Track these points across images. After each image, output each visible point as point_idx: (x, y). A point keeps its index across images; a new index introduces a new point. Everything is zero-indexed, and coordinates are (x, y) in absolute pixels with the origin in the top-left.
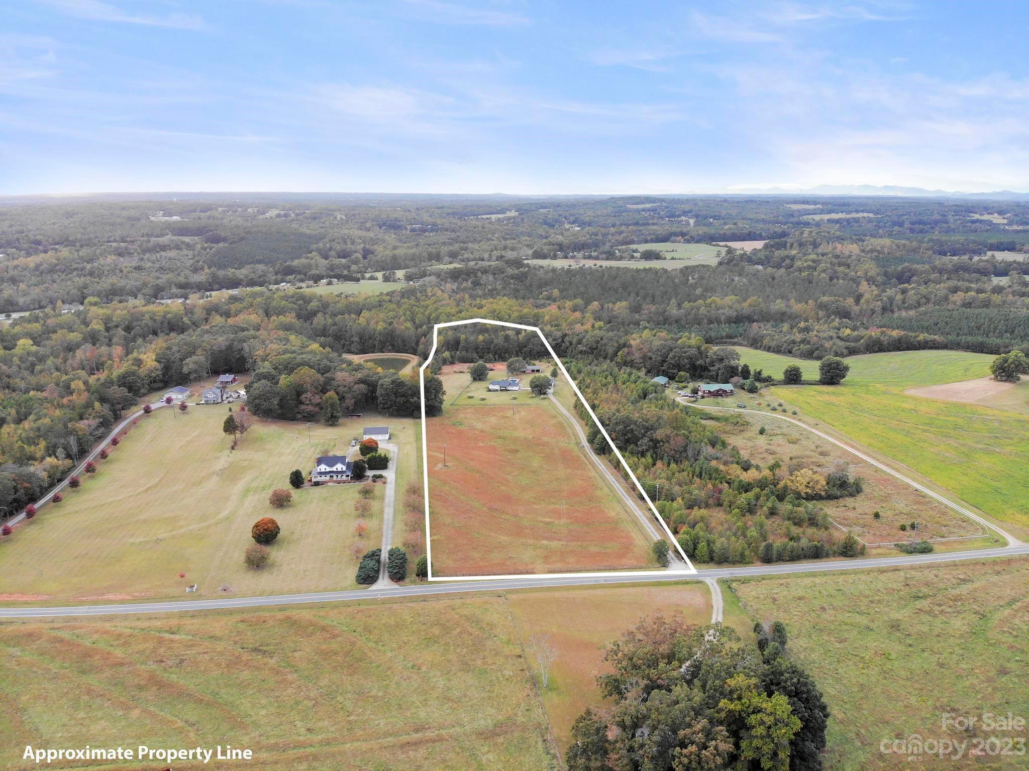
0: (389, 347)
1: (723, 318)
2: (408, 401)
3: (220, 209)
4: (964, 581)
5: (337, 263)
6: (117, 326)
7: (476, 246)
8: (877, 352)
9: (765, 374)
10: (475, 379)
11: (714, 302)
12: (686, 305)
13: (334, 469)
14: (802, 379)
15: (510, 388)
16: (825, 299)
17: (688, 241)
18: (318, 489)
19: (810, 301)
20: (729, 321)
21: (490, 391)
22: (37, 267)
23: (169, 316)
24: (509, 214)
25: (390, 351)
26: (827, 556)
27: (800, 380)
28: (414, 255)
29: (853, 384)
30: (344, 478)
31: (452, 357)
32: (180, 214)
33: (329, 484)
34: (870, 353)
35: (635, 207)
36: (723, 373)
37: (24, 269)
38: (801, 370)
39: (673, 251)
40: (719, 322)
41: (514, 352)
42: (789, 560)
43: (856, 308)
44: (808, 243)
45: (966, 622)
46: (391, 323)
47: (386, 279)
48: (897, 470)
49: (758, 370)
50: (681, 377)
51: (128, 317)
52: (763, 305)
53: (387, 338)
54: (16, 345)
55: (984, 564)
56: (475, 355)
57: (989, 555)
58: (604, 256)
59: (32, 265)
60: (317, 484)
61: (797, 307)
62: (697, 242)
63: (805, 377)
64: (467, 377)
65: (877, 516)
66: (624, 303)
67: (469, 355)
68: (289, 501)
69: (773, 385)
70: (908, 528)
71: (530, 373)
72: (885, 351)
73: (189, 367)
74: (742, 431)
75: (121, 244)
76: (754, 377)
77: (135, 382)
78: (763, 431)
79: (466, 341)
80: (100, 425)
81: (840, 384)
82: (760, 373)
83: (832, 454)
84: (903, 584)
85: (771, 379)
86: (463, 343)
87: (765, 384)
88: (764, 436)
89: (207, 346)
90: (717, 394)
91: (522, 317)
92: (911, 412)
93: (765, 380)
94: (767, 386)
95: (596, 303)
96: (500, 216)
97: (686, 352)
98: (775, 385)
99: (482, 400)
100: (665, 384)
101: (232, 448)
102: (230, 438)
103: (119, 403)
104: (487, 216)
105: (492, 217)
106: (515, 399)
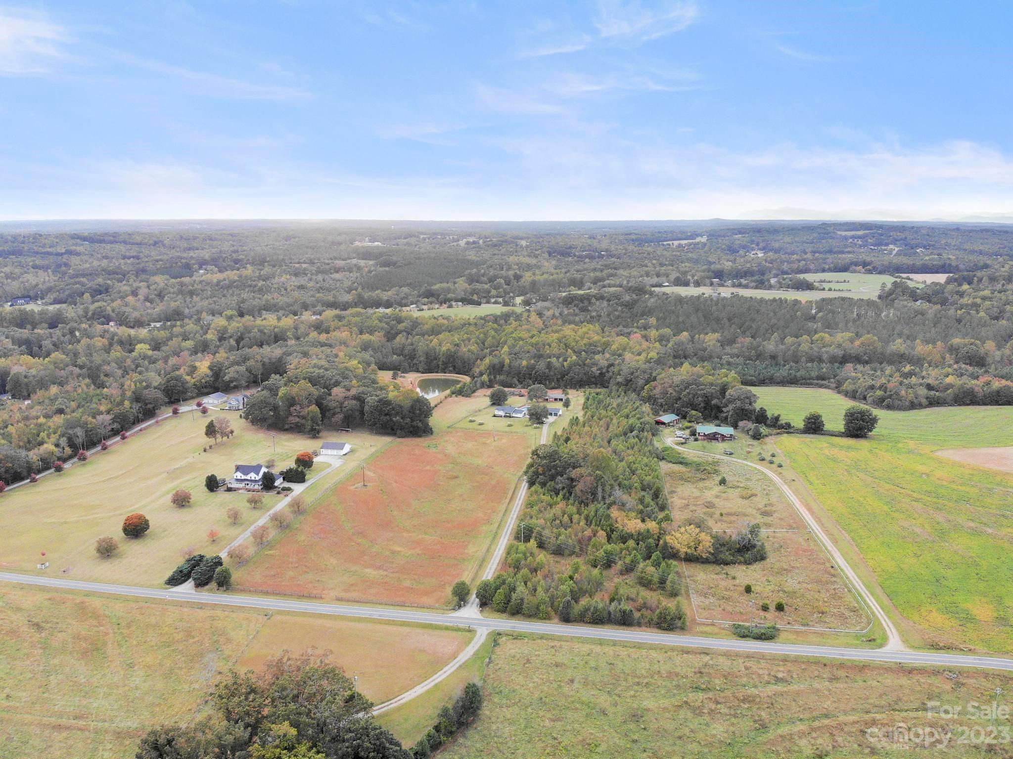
0: (451, 369)
1: (825, 356)
2: (391, 420)
3: (422, 236)
4: (778, 680)
5: (479, 287)
6: (231, 337)
7: (626, 273)
8: (968, 405)
9: (783, 421)
10: (493, 404)
11: (822, 339)
12: (789, 340)
13: (248, 477)
14: (825, 429)
15: (514, 415)
16: (956, 341)
17: (870, 272)
18: (228, 495)
19: (939, 343)
20: (833, 360)
21: (495, 416)
22: (219, 282)
23: (276, 330)
24: (698, 239)
25: (450, 372)
26: (639, 625)
27: (822, 430)
28: (554, 280)
29: (880, 438)
30: (257, 487)
31: (490, 381)
32: (384, 240)
33: (240, 491)
34: (960, 405)
35: (844, 233)
36: (732, 416)
37: (208, 284)
38: (823, 419)
39: (845, 281)
40: (820, 360)
41: (555, 380)
42: (589, 623)
43: (998, 353)
44: (1001, 278)
45: (732, 729)
46: (457, 345)
47: (506, 304)
48: (835, 542)
49: (776, 415)
50: (692, 416)
51: (241, 329)
52: (879, 345)
53: (449, 360)
54: (134, 348)
55: (825, 665)
56: (515, 380)
57: (843, 655)
58: (753, 284)
59: (215, 281)
60: (229, 490)
61: (921, 348)
62: (880, 273)
63: (828, 426)
64: (488, 401)
65: (748, 590)
66: (716, 336)
67: (509, 380)
68: (189, 502)
69: (788, 433)
70: (772, 607)
71: (552, 402)
72: (979, 405)
73: (230, 375)
74: (704, 479)
75: (304, 266)
76: (769, 422)
77: (175, 386)
78: (723, 482)
79: (510, 366)
80: (114, 420)
81: (866, 437)
82: (777, 419)
83: (775, 515)
84: (697, 670)
85: (788, 426)
86: (506, 368)
87: (779, 431)
88: (722, 487)
89: (258, 357)
90: (713, 437)
91: (590, 345)
92: (921, 477)
93: (781, 427)
94: (778, 434)
95: (685, 334)
96: (686, 242)
97: (703, 390)
98: (791, 433)
99: (481, 424)
100: (671, 422)
101: (205, 451)
102: (211, 441)
103: (150, 403)
104: (670, 243)
105: (676, 243)
106: (510, 426)
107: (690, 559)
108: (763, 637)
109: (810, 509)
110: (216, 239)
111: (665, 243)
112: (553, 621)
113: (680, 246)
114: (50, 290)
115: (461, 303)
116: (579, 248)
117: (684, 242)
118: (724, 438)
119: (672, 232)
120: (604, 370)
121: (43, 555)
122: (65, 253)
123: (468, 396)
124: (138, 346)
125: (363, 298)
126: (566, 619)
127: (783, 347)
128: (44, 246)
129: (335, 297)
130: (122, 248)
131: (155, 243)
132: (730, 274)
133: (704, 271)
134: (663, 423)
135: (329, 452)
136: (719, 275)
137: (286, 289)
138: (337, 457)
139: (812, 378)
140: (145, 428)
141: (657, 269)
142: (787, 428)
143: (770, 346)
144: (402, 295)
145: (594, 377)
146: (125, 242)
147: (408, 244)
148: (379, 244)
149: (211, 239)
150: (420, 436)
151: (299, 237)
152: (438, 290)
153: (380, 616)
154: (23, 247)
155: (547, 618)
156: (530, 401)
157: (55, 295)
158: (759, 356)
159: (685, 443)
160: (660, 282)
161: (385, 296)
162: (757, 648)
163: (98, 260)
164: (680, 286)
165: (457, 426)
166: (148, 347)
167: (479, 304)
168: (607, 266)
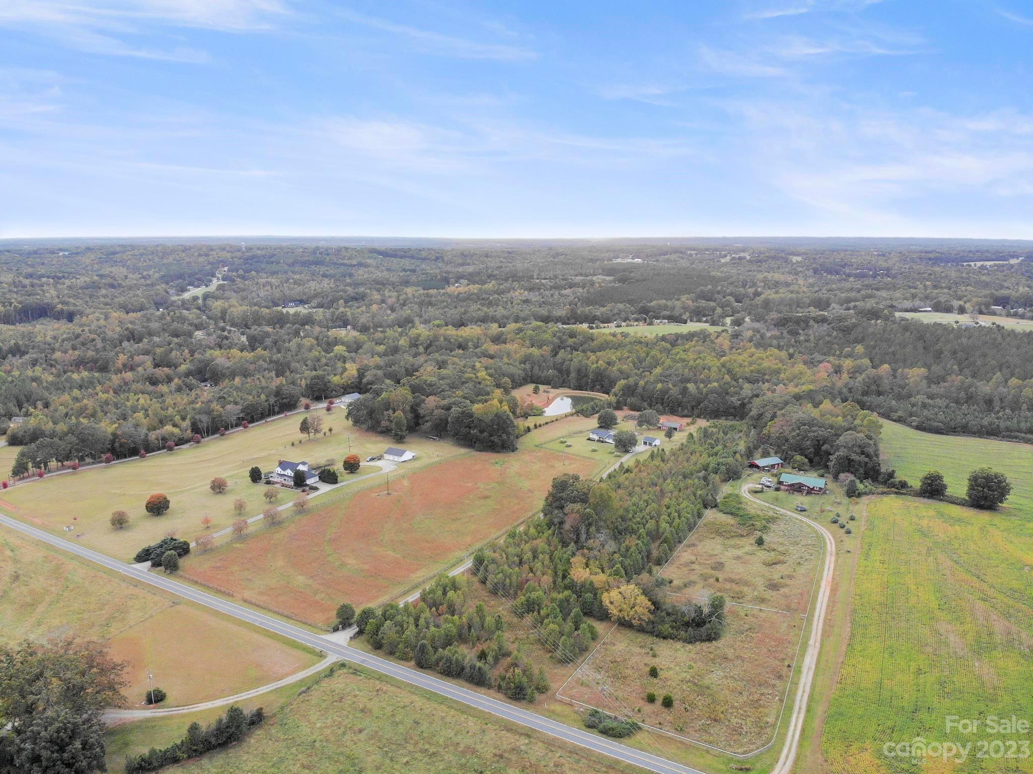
0: (599, 387)
5: (704, 305)
9: (897, 478)
10: (601, 427)
12: (1014, 382)
13: (286, 473)
14: (946, 494)
15: (607, 440)
21: (589, 439)
22: (460, 294)
24: (1010, 261)
25: (598, 391)
27: (943, 495)
29: (1008, 513)
30: (291, 483)
31: (618, 402)
32: (647, 257)
38: (944, 480)
41: (689, 407)
46: (609, 363)
47: (714, 323)
48: (826, 634)
49: (891, 470)
56: (645, 404)
60: (269, 482)
63: (949, 491)
65: (653, 672)
69: (896, 493)
70: (659, 701)
71: (664, 430)
73: (366, 378)
74: (742, 536)
75: (543, 281)
76: (880, 478)
77: (317, 384)
78: (760, 542)
79: (644, 388)
80: (242, 411)
81: (995, 510)
82: (891, 475)
83: (782, 591)
84: (498, 752)
85: (904, 485)
86: (640, 390)
87: (885, 490)
88: (755, 547)
89: (402, 363)
90: (797, 488)
91: (758, 372)
92: (1022, 569)
93: (893, 485)
94: (883, 493)
95: (886, 366)
96: (992, 263)
97: (814, 432)
98: (902, 494)
99: (569, 446)
100: (767, 467)
101: (293, 444)
102: (304, 436)
103: (286, 398)
104: (972, 264)
105: (979, 264)
106: (594, 451)
107: (625, 624)
108: (611, 732)
109: (834, 591)
110: (491, 257)
111: (965, 264)
112: (409, 664)
113: (983, 268)
114: (316, 296)
115: (667, 321)
116: (855, 266)
117: (989, 263)
118: (810, 491)
119: (982, 252)
120: (746, 401)
121: (75, 519)
122: (357, 265)
123: (586, 416)
124: (336, 348)
125: (576, 313)
126: (422, 665)
127: (1005, 390)
128: (344, 258)
129: (549, 311)
130: (407, 263)
131: (437, 258)
132: (1017, 302)
133: (985, 297)
134: (757, 467)
135: (391, 457)
136: (1003, 302)
137: (512, 303)
138: (395, 463)
139: (1020, 431)
140: (274, 420)
141: (928, 291)
142: (901, 488)
143: (985, 388)
144: (616, 311)
145: (734, 408)
146: (412, 257)
147: (668, 261)
148: (640, 260)
149: (487, 256)
150: (498, 452)
151: (566, 255)
152: (653, 307)
153: (261, 623)
154: (325, 259)
155: (404, 658)
156: (638, 428)
157: (319, 300)
158: (970, 399)
159: (762, 491)
160: (916, 306)
161: (599, 311)
162: (591, 744)
163: (382, 271)
164: (941, 312)
165: (546, 446)
166: (345, 348)
167: (685, 322)
168: (868, 286)
